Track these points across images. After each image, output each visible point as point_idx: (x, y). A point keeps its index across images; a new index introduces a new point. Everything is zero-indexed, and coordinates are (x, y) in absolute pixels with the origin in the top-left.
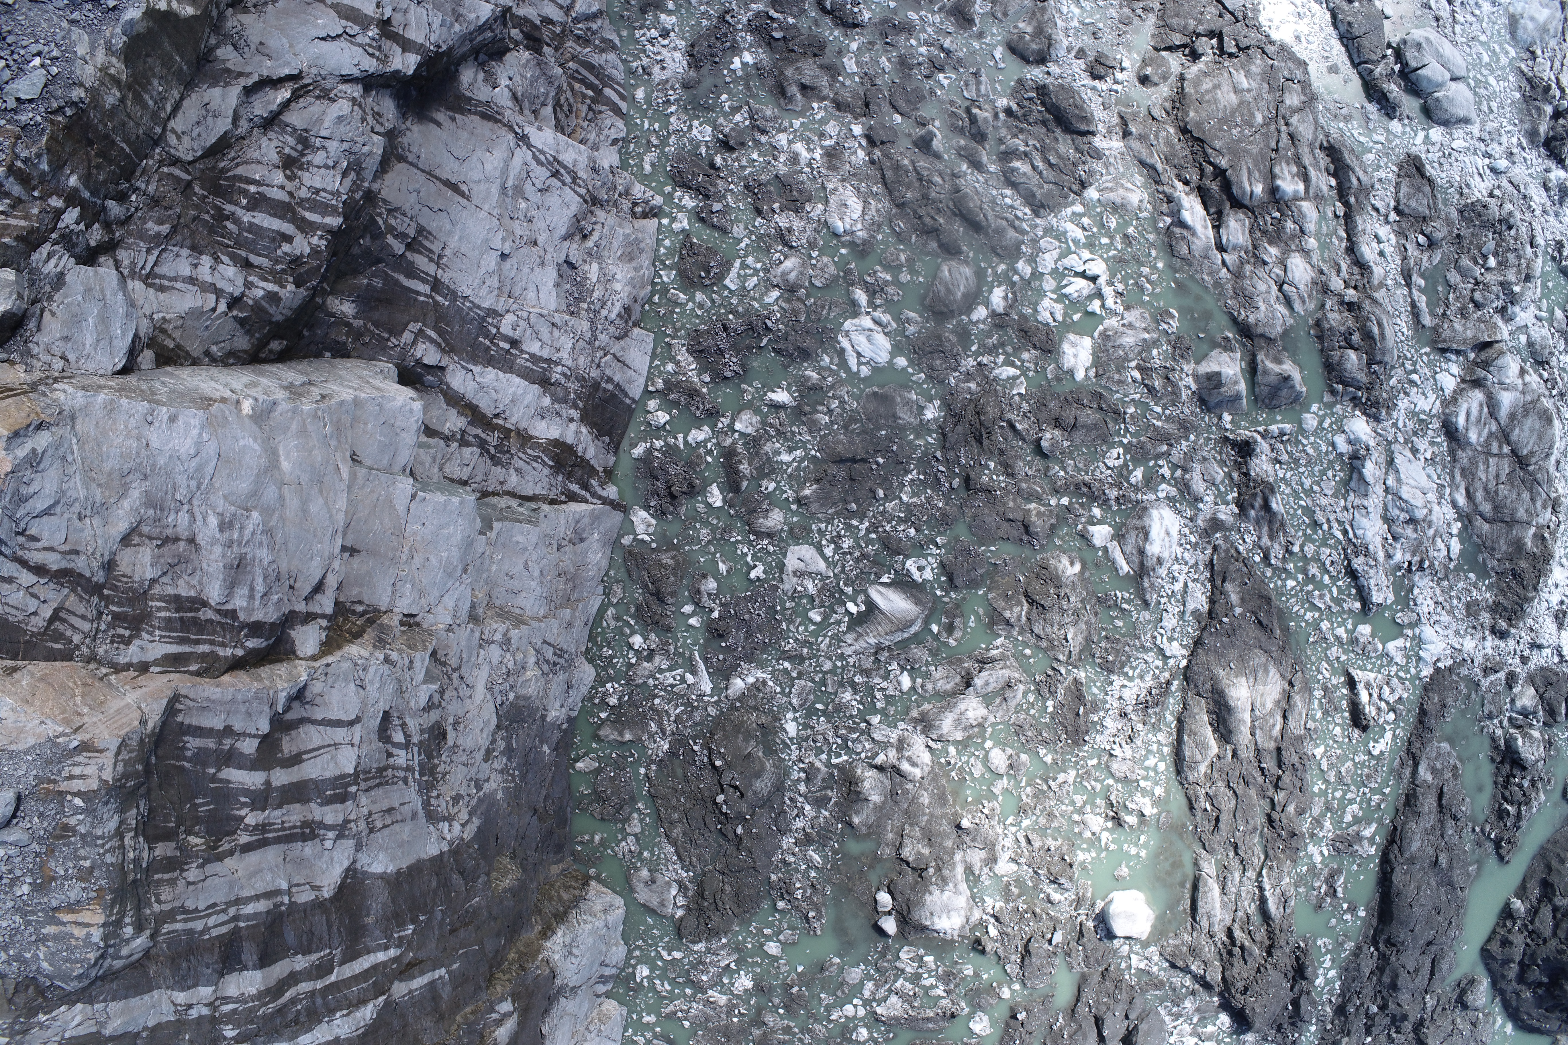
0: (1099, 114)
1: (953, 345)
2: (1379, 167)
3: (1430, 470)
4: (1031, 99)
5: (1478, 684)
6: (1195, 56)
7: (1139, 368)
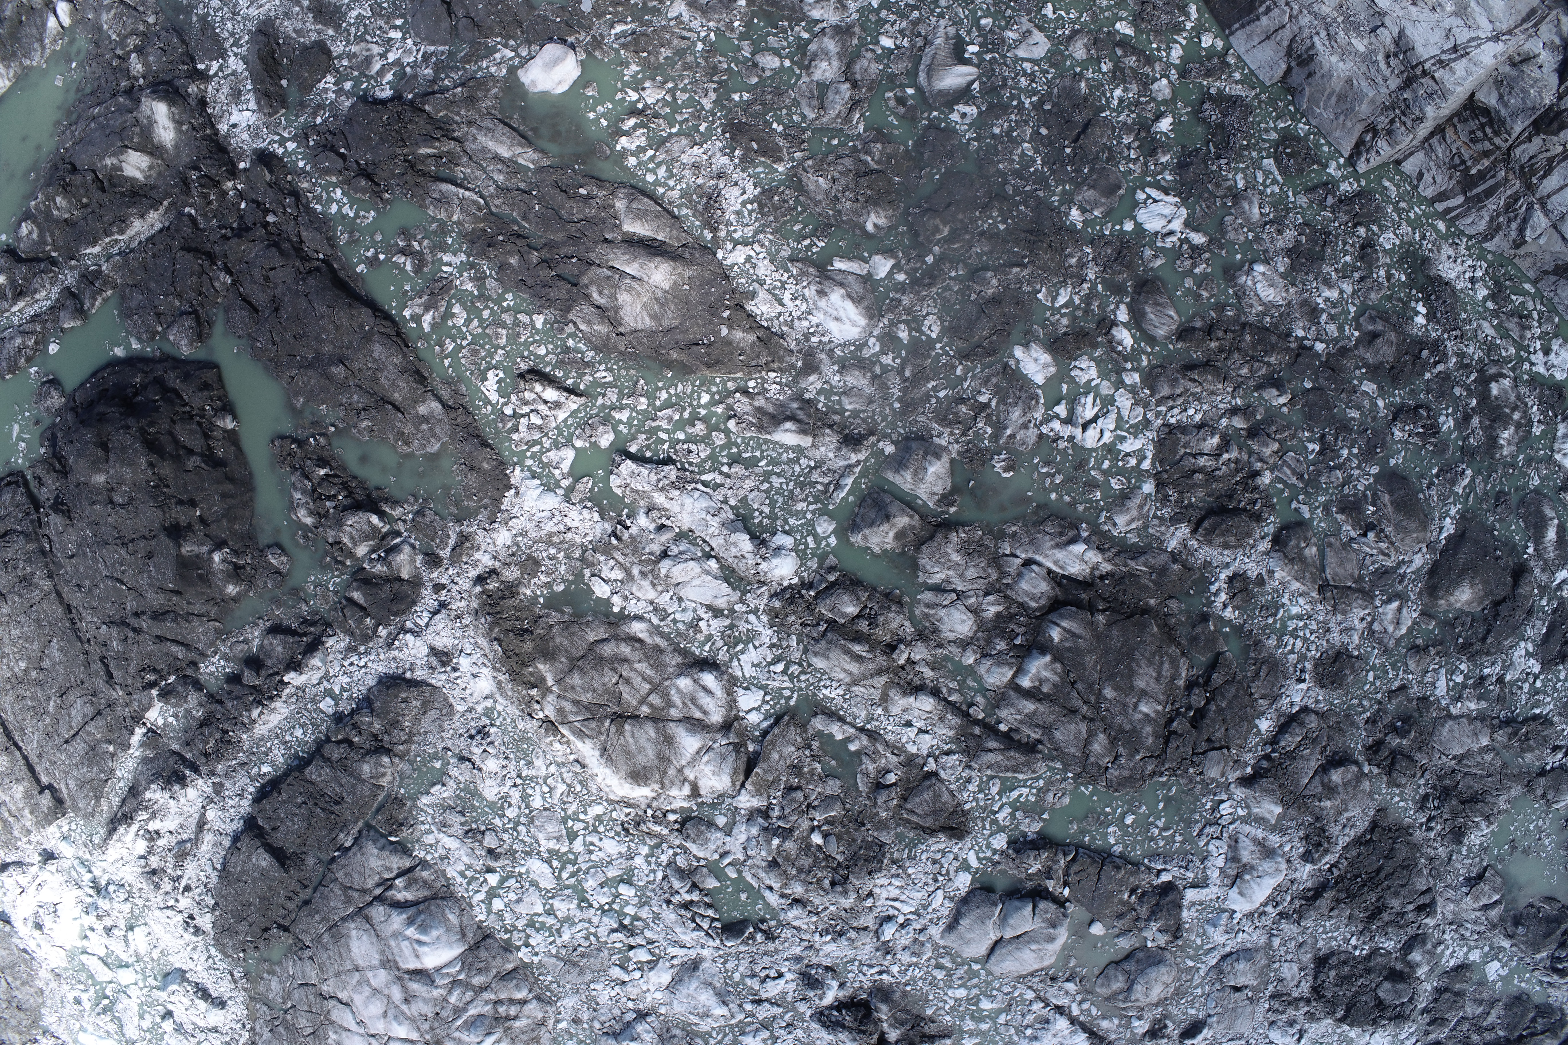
0: (1204, 553)
1: (1114, 273)
2: (980, 791)
3: (688, 616)
4: (1254, 503)
5: (459, 521)
6: (1190, 686)
7: (987, 405)
